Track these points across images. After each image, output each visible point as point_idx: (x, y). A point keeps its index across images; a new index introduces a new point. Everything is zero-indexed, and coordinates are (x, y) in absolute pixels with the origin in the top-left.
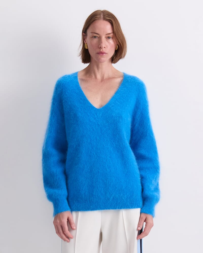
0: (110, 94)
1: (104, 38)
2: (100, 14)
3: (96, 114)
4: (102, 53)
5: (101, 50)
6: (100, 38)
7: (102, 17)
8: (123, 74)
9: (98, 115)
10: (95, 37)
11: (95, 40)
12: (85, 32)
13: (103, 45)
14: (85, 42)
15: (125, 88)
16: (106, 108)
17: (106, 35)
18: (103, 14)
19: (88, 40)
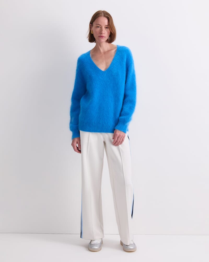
0: (110, 61)
1: (103, 28)
2: (102, 13)
3: (103, 75)
4: (102, 37)
5: (102, 35)
6: (101, 28)
7: (103, 15)
8: (117, 46)
9: (104, 75)
10: (98, 27)
11: (99, 29)
12: (91, 23)
13: (103, 32)
14: (91, 30)
15: (118, 56)
16: (109, 70)
17: (105, 26)
18: (104, 13)
19: (93, 28)
